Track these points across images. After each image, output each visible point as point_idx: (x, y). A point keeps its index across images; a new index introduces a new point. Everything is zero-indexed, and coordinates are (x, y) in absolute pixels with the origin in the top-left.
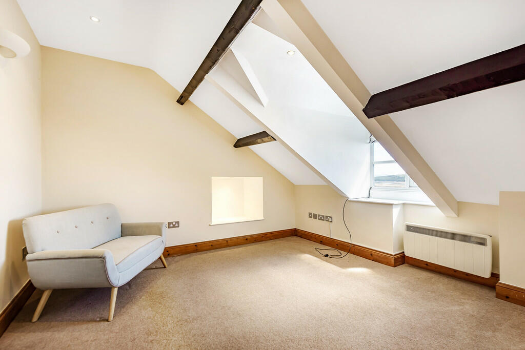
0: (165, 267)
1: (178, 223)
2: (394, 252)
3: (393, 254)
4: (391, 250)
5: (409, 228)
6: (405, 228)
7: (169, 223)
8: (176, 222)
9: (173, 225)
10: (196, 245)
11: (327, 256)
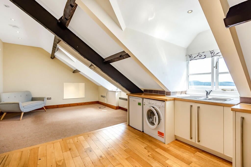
0: (45, 111)
1: (51, 98)
2: (116, 105)
3: (116, 106)
4: (115, 105)
5: (120, 98)
6: (119, 98)
7: (47, 98)
8: (50, 98)
9: (48, 99)
10: (57, 106)
11: (100, 108)
